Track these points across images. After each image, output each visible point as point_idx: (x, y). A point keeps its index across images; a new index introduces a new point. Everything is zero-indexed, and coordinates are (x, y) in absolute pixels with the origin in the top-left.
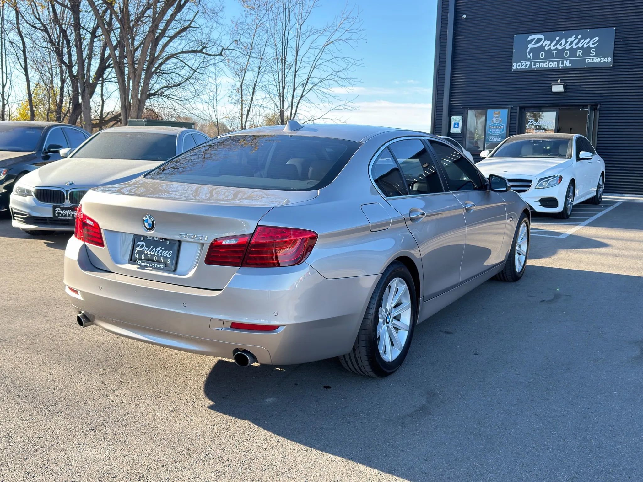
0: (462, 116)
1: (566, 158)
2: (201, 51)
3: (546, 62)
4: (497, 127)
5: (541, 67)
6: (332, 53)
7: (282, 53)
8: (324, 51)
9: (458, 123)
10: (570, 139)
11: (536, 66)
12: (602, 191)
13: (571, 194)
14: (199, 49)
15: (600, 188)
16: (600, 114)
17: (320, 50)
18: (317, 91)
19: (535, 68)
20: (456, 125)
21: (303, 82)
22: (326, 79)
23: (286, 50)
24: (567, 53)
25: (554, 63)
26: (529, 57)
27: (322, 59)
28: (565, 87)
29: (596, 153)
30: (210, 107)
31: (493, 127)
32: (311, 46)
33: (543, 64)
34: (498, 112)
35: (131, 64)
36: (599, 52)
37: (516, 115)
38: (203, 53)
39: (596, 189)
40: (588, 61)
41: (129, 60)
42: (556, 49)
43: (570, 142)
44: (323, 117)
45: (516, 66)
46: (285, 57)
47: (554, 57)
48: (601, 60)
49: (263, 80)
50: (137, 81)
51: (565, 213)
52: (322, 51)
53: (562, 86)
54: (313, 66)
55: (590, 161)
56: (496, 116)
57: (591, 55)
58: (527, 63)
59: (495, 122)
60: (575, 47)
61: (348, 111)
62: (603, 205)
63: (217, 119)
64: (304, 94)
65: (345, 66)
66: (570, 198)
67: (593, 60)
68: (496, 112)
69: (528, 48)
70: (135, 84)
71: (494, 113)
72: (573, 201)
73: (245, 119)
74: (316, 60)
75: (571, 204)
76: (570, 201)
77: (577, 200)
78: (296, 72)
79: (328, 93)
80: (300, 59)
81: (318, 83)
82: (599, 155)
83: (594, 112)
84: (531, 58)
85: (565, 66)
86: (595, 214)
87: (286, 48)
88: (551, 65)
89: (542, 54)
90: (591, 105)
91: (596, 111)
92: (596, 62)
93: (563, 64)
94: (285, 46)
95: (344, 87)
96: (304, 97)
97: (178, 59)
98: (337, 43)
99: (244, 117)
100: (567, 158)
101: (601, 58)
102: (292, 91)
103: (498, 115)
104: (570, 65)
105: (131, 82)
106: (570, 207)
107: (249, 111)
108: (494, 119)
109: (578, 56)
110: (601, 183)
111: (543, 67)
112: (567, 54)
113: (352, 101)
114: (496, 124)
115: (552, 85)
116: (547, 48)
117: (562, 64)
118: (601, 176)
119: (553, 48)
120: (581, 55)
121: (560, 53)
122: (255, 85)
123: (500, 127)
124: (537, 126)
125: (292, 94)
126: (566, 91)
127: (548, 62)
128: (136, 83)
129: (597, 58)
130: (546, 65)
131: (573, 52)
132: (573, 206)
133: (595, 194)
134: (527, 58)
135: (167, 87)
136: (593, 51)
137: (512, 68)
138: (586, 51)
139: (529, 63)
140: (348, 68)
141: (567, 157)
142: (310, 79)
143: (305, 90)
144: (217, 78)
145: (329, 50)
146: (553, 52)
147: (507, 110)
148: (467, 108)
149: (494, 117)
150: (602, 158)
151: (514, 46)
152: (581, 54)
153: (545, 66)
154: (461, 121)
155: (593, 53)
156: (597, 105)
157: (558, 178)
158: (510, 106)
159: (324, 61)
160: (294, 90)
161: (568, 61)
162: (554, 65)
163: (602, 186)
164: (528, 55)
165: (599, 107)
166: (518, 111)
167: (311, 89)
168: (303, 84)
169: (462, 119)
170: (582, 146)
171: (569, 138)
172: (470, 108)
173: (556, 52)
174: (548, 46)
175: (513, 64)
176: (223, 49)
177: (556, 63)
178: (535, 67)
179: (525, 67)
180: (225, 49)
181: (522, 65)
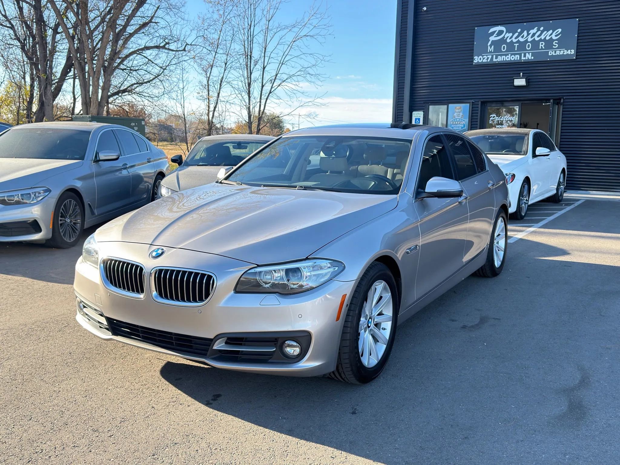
0: (424, 112)
1: (521, 155)
2: (164, 47)
3: (508, 55)
4: (459, 123)
5: (502, 60)
6: (300, 49)
7: (248, 49)
8: (292, 47)
9: (420, 119)
10: (527, 134)
11: (498, 59)
12: (563, 189)
13: (525, 193)
14: (162, 45)
15: (560, 186)
16: (563, 108)
17: (288, 46)
18: (285, 87)
19: (496, 62)
20: (417, 121)
21: (271, 79)
22: (295, 75)
23: (251, 45)
24: (529, 45)
25: (516, 56)
26: (491, 50)
27: (291, 55)
28: (527, 81)
29: (557, 149)
30: (177, 104)
31: (454, 123)
32: (280, 42)
33: (504, 57)
34: (459, 107)
35: (90, 60)
36: (562, 44)
37: (478, 110)
38: (166, 49)
39: (556, 187)
40: (551, 53)
41: (88, 56)
42: (518, 42)
43: (526, 138)
44: (292, 113)
45: (477, 60)
46: (251, 52)
47: (516, 50)
48: (564, 52)
49: (230, 75)
50: (96, 77)
51: (518, 213)
52: (290, 47)
53: (525, 79)
54: (282, 62)
55: (548, 158)
56: (457, 111)
57: (554, 47)
58: (488, 56)
59: (456, 117)
60: (537, 39)
61: (317, 107)
62: (563, 204)
63: (184, 115)
64: (272, 91)
65: (314, 63)
66: (525, 198)
67: (555, 53)
68: (457, 107)
69: (490, 40)
70: (95, 81)
71: (456, 108)
72: (528, 201)
73: (212, 116)
74: (285, 55)
75: (525, 203)
76: (525, 201)
77: (532, 199)
78: (264, 68)
79: (296, 89)
80: (269, 55)
81: (287, 79)
82: (560, 150)
83: (557, 106)
84: (493, 51)
85: (527, 58)
86: (553, 214)
87: (251, 43)
88: (513, 58)
89: (504, 47)
90: (554, 100)
91: (559, 105)
92: (559, 54)
93: (526, 57)
94: (250, 42)
95: (312, 83)
96: (272, 93)
97: (141, 55)
98: (304, 39)
99: (211, 114)
100: (523, 155)
101: (564, 50)
102: (261, 88)
103: (460, 110)
104: (532, 58)
105: (91, 78)
106: (524, 207)
107: (215, 108)
108: (455, 114)
109: (540, 48)
110: (561, 180)
111: (505, 60)
112: (528, 47)
113: (321, 98)
114: (458, 120)
115: (514, 79)
116: (508, 41)
117: (524, 57)
118: (561, 172)
119: (515, 41)
120: (544, 48)
121: (522, 46)
122: (221, 81)
123: (461, 123)
124: (500, 121)
125: (260, 90)
126: (529, 85)
127: (510, 55)
128: (95, 79)
129: (560, 51)
130: (508, 58)
131: (535, 44)
132: (528, 206)
133: (555, 192)
134: (488, 51)
135: (137, 83)
136: (555, 43)
137: (473, 61)
138: (549, 43)
139: (490, 57)
140: (317, 64)
141: (523, 153)
142: (279, 75)
143: (273, 86)
144: (184, 75)
145: (298, 46)
146: (515, 45)
147: (468, 105)
148: (429, 103)
149: (456, 112)
150: (563, 153)
151: (475, 40)
152: (544, 46)
153: (507, 60)
154: (422, 116)
155: (556, 46)
156: (560, 99)
157: (510, 177)
158: (473, 101)
159: (292, 57)
160: (263, 86)
161: (530, 54)
162: (516, 58)
163: (563, 184)
164: (489, 47)
165: (562, 101)
166: (479, 106)
167: (279, 85)
168: (271, 80)
169: (424, 115)
170: (539, 141)
171: (525, 133)
172: (431, 103)
173: (518, 44)
174: (510, 39)
175: (475, 58)
176: (187, 44)
177: (518, 56)
178: (496, 60)
179: (486, 61)
180: (189, 45)
181: (483, 59)
